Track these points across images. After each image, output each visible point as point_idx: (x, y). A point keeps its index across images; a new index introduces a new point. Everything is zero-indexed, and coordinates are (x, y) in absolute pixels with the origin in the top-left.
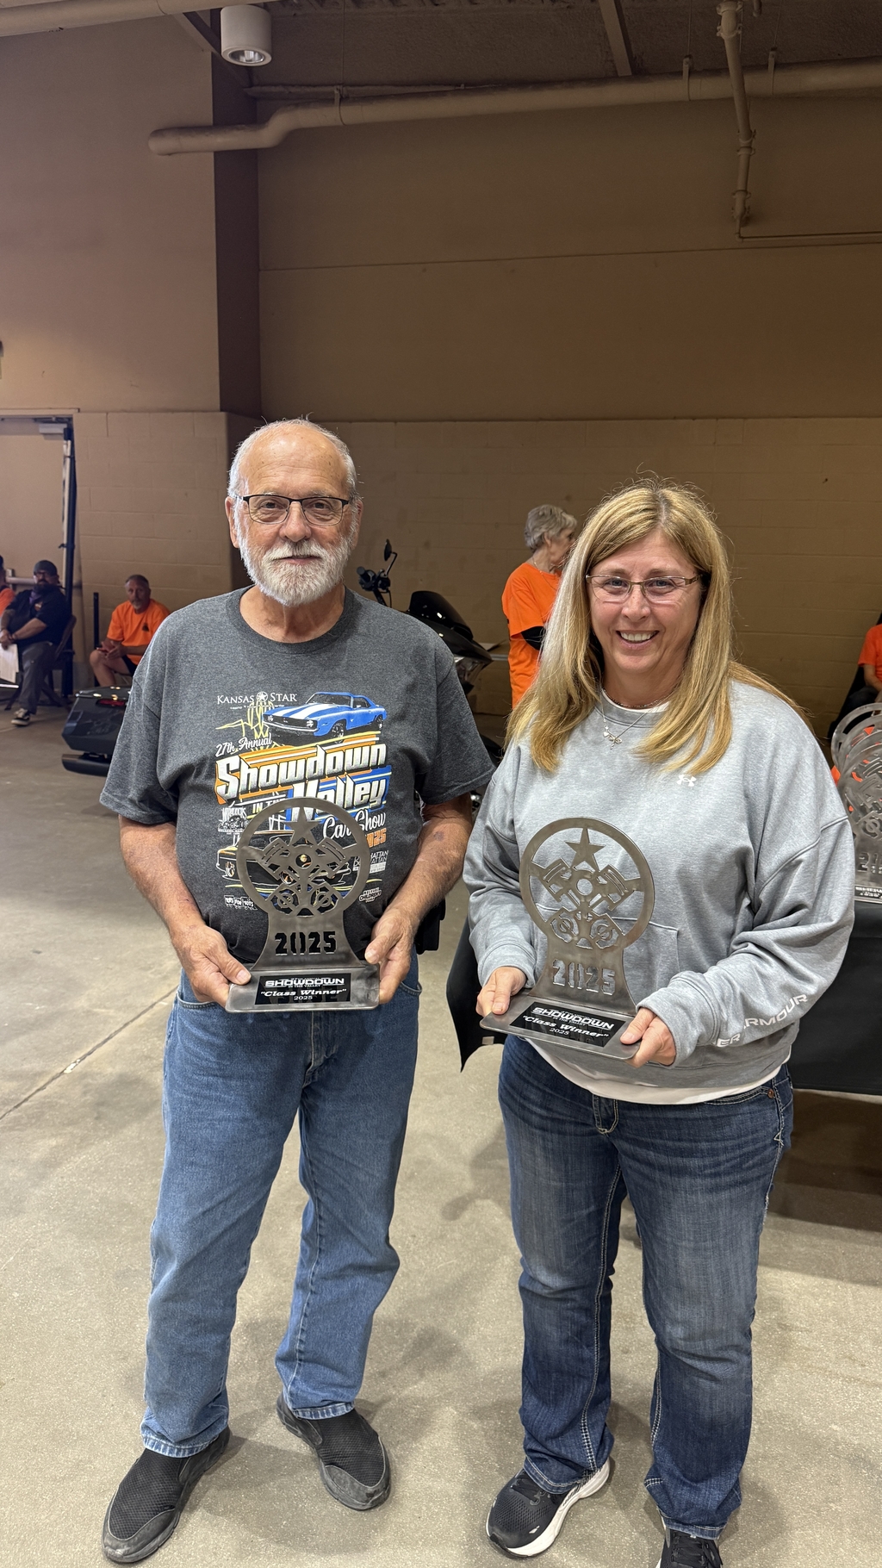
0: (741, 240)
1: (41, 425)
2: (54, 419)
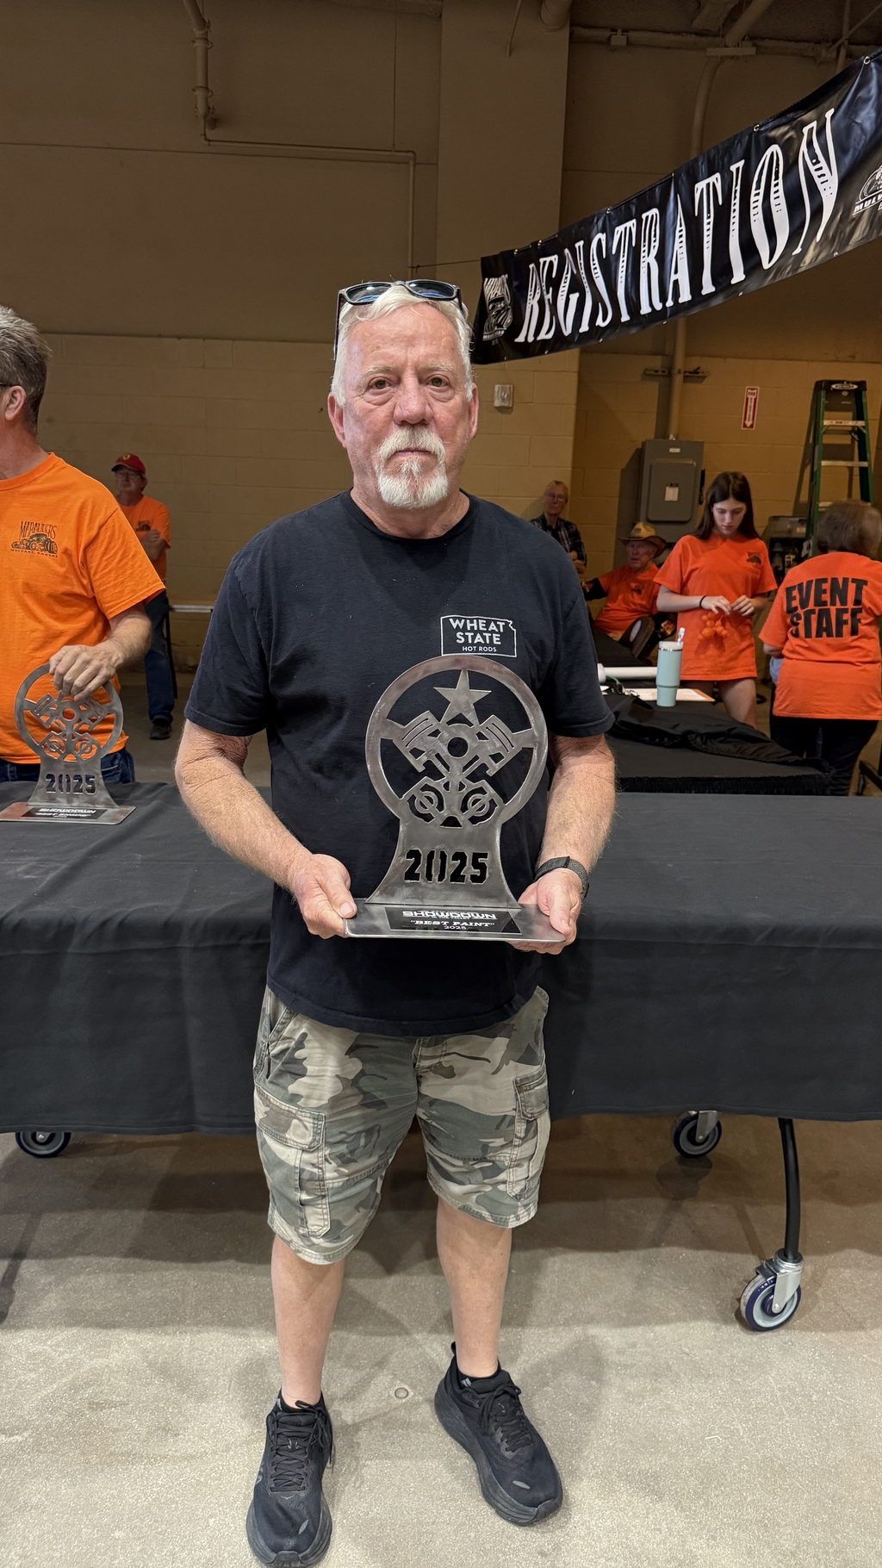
0: (207, 143)
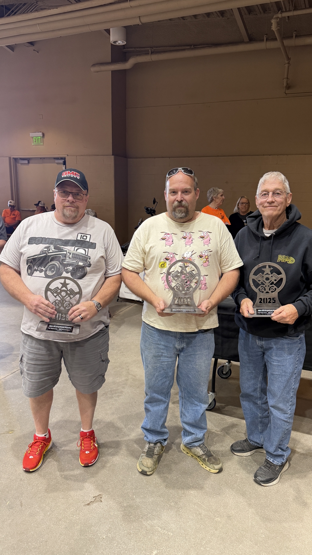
0: (286, 95)
1: (56, 160)
2: (60, 158)
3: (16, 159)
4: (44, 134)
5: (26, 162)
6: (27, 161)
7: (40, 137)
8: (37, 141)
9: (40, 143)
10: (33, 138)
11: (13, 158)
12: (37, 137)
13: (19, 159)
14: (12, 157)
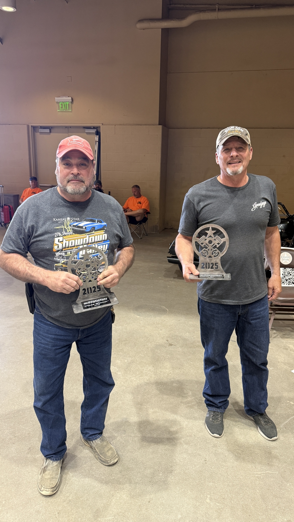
1: (86, 129)
2: (92, 127)
3: (34, 128)
4: (73, 99)
5: (48, 131)
6: (49, 129)
7: (68, 103)
8: (64, 107)
9: (68, 109)
10: (58, 103)
11: (32, 126)
12: (65, 102)
13: (39, 127)
14: (30, 125)
